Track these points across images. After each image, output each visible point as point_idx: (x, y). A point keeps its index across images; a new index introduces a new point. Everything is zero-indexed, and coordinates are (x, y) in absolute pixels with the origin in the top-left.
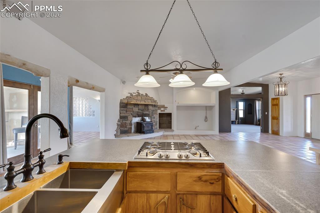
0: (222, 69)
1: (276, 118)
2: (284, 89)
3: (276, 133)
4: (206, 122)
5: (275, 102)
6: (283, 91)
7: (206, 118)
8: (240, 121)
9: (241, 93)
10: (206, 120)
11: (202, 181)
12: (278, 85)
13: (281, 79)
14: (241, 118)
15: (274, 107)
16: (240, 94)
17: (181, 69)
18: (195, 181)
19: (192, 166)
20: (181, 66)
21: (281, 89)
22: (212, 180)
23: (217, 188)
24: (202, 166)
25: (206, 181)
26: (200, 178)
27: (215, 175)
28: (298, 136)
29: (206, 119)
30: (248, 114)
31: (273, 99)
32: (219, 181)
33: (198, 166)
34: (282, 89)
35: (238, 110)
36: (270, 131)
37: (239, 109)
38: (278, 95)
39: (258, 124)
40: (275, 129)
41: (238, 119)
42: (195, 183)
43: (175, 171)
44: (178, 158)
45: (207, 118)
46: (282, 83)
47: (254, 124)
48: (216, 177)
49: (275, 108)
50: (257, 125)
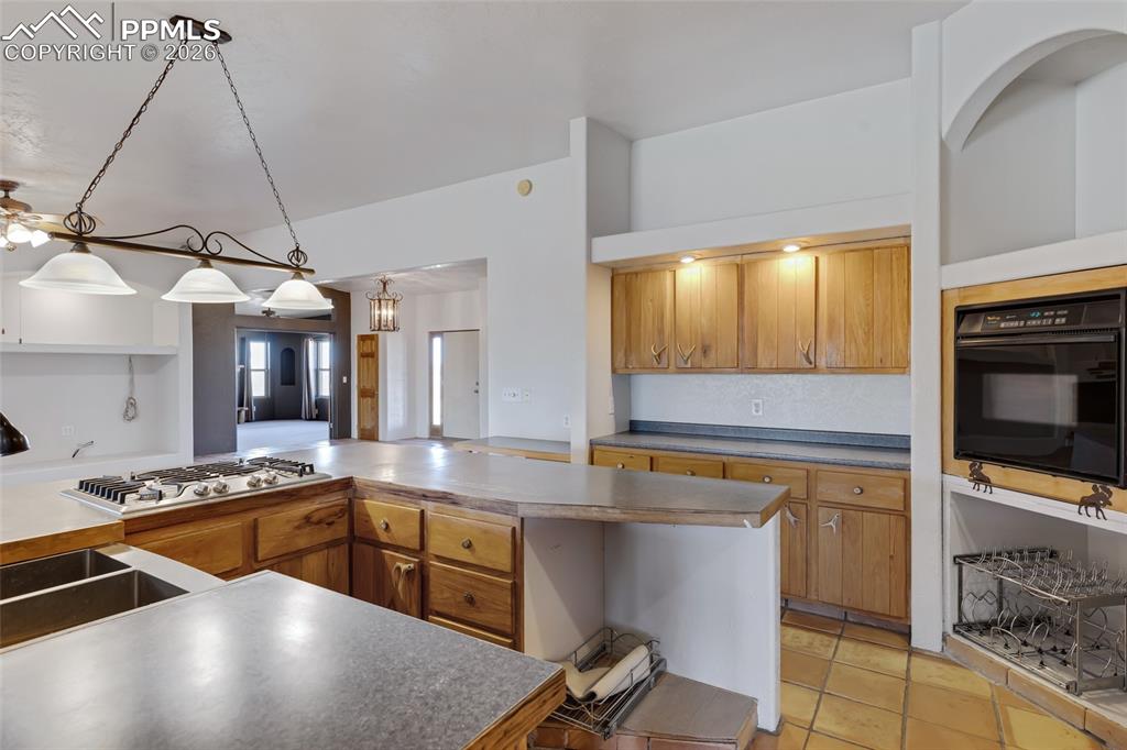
0: (312, 271)
1: (370, 393)
2: (391, 312)
3: (370, 435)
4: (133, 423)
5: (367, 348)
6: (390, 318)
7: (131, 403)
8: (254, 409)
9: (264, 312)
10: (131, 414)
11: (312, 523)
12: (380, 301)
13: (385, 284)
14: (259, 401)
15: (365, 359)
16: (261, 314)
17: (204, 251)
18: (298, 527)
19: (292, 496)
20: (205, 244)
21: (384, 312)
22: (330, 516)
23: (341, 530)
24: (313, 492)
25: (319, 522)
26: (307, 519)
27: (337, 505)
28: (416, 438)
29: (131, 409)
30: (282, 384)
31: (363, 338)
32: (344, 515)
33: (304, 493)
34: (387, 313)
35: (249, 370)
36: (355, 433)
37: (253, 367)
38: (379, 329)
39: (314, 417)
40: (368, 426)
41: (249, 405)
42: (297, 532)
43: (251, 516)
44: (248, 489)
45: (133, 405)
46: (387, 297)
47: (303, 416)
48: (337, 509)
49: (368, 364)
50: (311, 419)
